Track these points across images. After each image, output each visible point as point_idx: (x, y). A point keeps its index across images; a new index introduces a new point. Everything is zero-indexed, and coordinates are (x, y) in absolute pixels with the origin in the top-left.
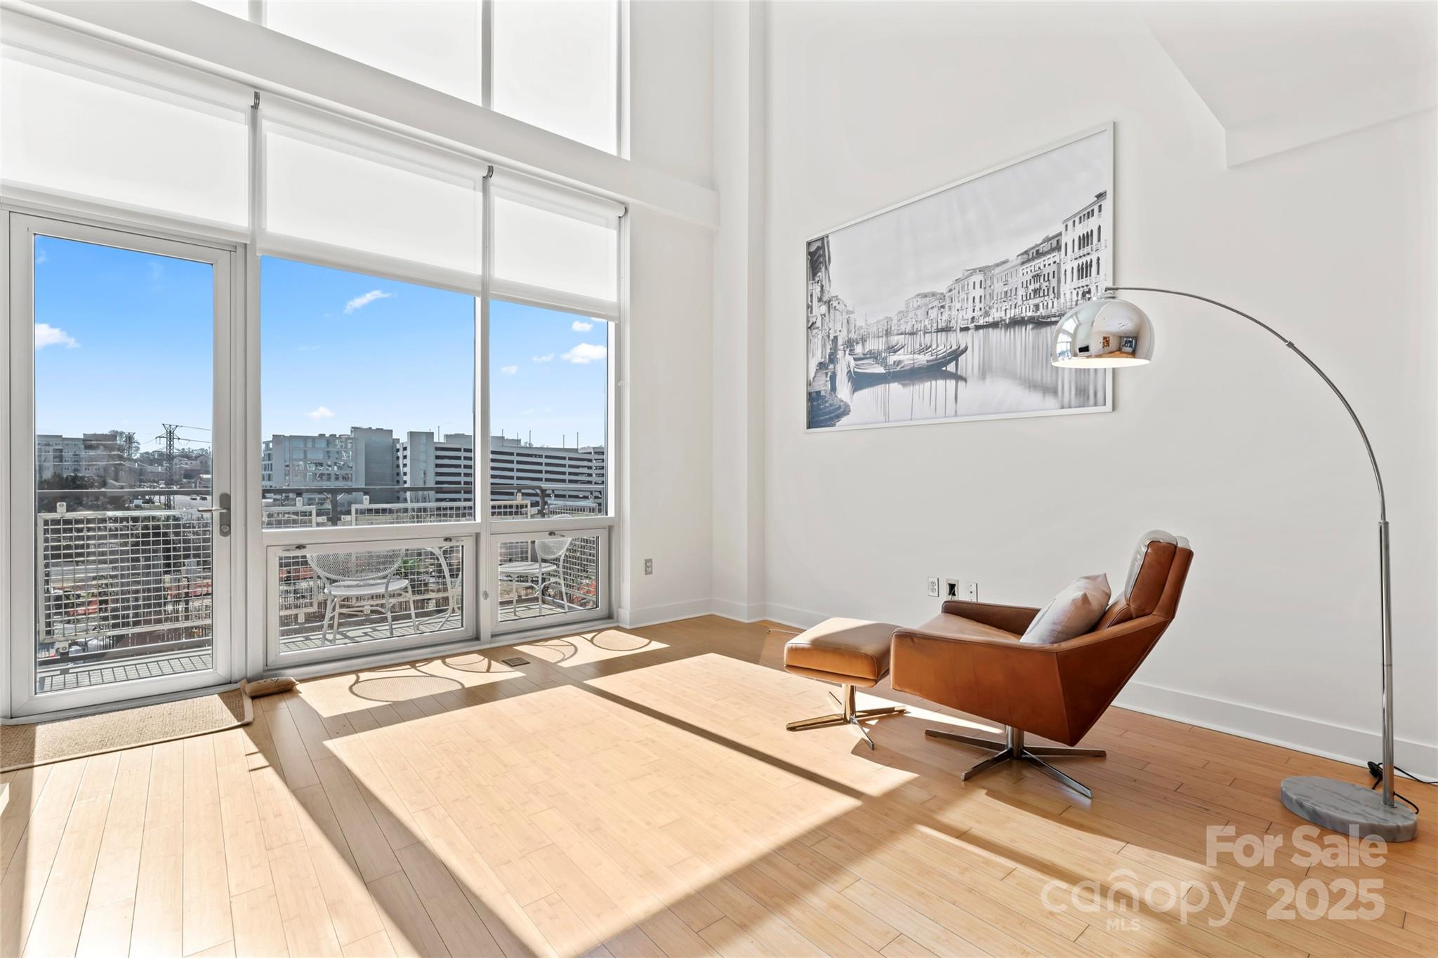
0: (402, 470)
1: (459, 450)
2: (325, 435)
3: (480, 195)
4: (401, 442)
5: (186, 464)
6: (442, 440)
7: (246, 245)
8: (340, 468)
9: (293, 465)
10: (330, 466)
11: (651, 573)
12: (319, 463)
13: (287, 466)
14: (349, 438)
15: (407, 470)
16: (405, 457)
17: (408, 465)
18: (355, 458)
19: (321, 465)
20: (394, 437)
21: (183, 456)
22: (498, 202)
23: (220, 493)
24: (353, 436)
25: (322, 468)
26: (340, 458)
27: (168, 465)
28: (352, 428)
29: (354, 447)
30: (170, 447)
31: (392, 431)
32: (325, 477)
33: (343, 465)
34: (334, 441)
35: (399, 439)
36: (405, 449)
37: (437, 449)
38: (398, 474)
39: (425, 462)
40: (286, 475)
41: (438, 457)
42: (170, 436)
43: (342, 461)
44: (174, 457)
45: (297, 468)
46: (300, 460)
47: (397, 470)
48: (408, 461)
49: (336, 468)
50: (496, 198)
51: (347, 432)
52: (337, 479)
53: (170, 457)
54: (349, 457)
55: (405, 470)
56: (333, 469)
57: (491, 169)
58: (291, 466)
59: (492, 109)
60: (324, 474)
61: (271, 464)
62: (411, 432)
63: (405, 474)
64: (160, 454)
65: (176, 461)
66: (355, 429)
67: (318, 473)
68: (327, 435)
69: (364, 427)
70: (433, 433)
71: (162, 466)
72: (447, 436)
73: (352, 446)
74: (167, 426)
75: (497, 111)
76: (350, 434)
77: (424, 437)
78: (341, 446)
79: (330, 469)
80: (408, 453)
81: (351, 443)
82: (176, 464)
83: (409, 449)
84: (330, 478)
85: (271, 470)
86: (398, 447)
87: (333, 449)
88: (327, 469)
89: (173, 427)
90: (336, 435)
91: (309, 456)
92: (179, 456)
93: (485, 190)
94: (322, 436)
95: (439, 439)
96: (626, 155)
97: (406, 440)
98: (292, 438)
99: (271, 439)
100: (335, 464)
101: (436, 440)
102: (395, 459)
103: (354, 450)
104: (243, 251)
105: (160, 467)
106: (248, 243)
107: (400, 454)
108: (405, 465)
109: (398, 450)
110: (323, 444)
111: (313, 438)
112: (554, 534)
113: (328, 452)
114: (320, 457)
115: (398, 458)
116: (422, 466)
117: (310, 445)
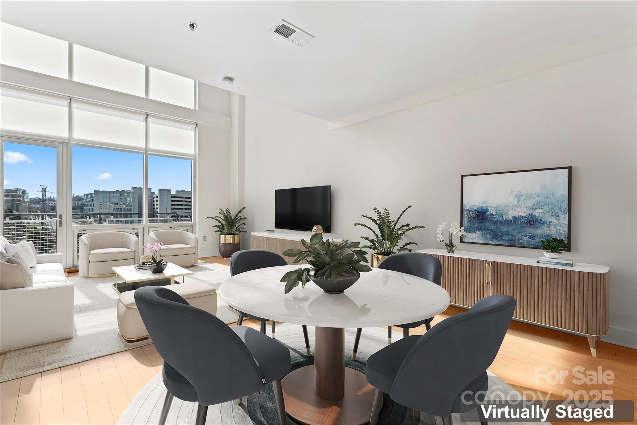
0: (156, 207)
1: (182, 198)
2: (119, 190)
3: (145, 123)
4: (155, 194)
5: (52, 204)
6: (175, 193)
7: (67, 142)
8: (127, 206)
9: (104, 204)
10: (121, 205)
11: (206, 240)
12: (116, 203)
13: (101, 205)
14: (131, 192)
15: (158, 206)
16: (157, 201)
17: (159, 205)
18: (134, 201)
19: (117, 204)
20: (152, 192)
21: (50, 200)
22: (151, 125)
23: (59, 214)
24: (132, 191)
25: (118, 206)
26: (126, 201)
27: (43, 204)
28: (132, 187)
29: (133, 196)
30: (44, 196)
31: (151, 189)
32: (119, 210)
33: (128, 204)
34: (124, 193)
35: (154, 193)
36: (157, 197)
37: (172, 197)
38: (154, 209)
39: (166, 203)
40: (100, 209)
41: (172, 201)
42: (44, 191)
43: (128, 202)
44: (46, 201)
45: (105, 206)
46: (107, 202)
47: (153, 207)
48: (158, 203)
49: (124, 206)
50: (150, 124)
51: (130, 189)
52: (125, 210)
53: (44, 200)
54: (131, 200)
55: (157, 207)
56: (123, 206)
57: (148, 115)
58: (103, 205)
59: (149, 98)
60: (119, 209)
61: (93, 204)
62: (160, 189)
63: (157, 208)
64: (39, 199)
65: (47, 202)
66: (133, 188)
67: (116, 208)
68: (120, 191)
69: (138, 187)
70: (170, 190)
71: (40, 204)
72: (177, 191)
73: (132, 196)
74: (43, 186)
75: (151, 99)
76: (131, 190)
77: (166, 192)
78: (127, 196)
79: (122, 206)
80: (158, 199)
81: (132, 194)
82: (47, 204)
83: (159, 197)
84: (122, 210)
85: (93, 206)
86: (154, 196)
87: (123, 197)
88: (120, 206)
89: (46, 186)
90: (124, 191)
91: (111, 200)
92: (48, 200)
93: (146, 121)
94: (118, 191)
95: (173, 192)
96: (197, 109)
97: (158, 193)
98: (104, 192)
99: (93, 192)
100: (124, 204)
101: (172, 193)
102: (152, 202)
103: (133, 197)
104: (66, 144)
105: (39, 205)
106: (68, 141)
107: (155, 199)
108: (157, 205)
109: (154, 198)
110: (118, 195)
111: (113, 192)
112: (171, 228)
113: (121, 198)
114: (116, 200)
115: (154, 201)
116: (165, 205)
117: (112, 195)
